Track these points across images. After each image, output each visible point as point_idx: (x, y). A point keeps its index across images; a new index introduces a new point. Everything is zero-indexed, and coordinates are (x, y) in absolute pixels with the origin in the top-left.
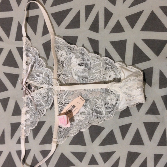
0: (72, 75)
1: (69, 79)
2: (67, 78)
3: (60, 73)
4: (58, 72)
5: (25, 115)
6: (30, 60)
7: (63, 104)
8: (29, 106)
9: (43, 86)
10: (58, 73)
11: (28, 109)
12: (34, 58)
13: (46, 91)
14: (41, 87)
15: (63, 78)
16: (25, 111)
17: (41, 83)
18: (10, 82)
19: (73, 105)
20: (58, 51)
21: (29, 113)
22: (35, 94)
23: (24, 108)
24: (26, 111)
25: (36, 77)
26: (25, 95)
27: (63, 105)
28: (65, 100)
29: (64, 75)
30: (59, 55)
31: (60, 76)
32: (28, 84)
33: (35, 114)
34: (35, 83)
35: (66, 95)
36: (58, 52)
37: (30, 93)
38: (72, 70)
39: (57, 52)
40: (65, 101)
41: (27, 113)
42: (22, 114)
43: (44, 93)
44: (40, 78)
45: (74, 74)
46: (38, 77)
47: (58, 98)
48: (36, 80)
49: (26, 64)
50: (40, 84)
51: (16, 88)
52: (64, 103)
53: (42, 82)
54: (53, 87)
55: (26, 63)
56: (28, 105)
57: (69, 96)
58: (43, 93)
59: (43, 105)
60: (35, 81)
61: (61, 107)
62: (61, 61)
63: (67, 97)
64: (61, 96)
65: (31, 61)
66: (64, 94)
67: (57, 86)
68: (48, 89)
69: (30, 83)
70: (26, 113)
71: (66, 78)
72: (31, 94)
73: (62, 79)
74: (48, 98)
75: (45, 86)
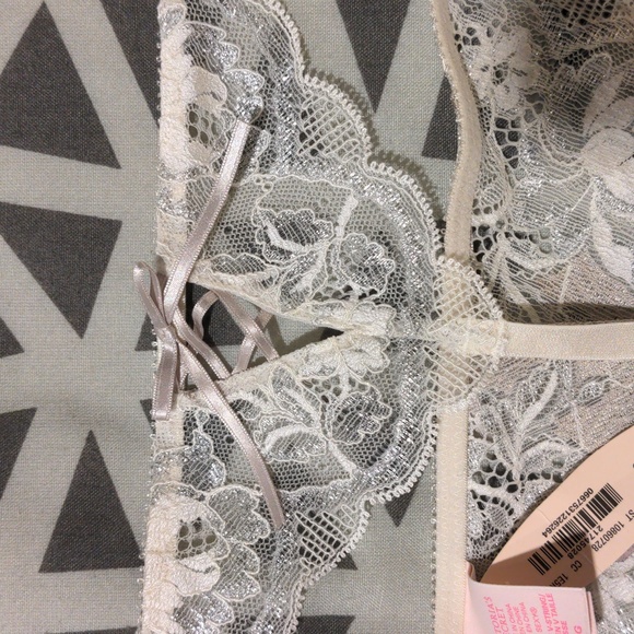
0: (590, 242)
1: (558, 269)
2: (549, 262)
3: (490, 219)
4: (477, 212)
5: (172, 563)
6: (224, 94)
7: (509, 478)
8: (204, 487)
9: (338, 318)
10: (477, 221)
11: (203, 511)
12: (255, 81)
13: (376, 359)
14: (326, 324)
15: (513, 266)
16: (176, 531)
17: (318, 296)
18: (40, 279)
19: (596, 491)
20: (471, 31)
21: (212, 539)
22: (269, 391)
23: (163, 501)
24: (183, 531)
25: (276, 240)
26: (176, 391)
27: (512, 489)
28: (527, 446)
29: (519, 236)
30: (485, 69)
31: (488, 244)
32: (209, 299)
33: (265, 548)
34: (265, 293)
35: (538, 407)
36: (476, 42)
37: (214, 377)
38: (588, 198)
39: (465, 40)
40: (530, 453)
41: (190, 541)
42: (149, 559)
43: (359, 379)
44: (306, 249)
45: (608, 230)
46: (287, 245)
47: (477, 435)
48: (271, 271)
49: (193, 132)
50: (309, 303)
51: (90, 330)
52: (516, 476)
53: (326, 283)
54: (445, 329)
55: (192, 117)
56: (195, 477)
57: (568, 411)
58: (352, 382)
59: (344, 475)
60: (265, 275)
61: (495, 501)
62: (494, 115)
63: (551, 418)
64: (498, 417)
65: (229, 105)
66: (528, 401)
67: (485, 324)
68: (392, 347)
69: (227, 295)
70: (182, 545)
71: (534, 264)
72: (226, 385)
73: (506, 269)
74: (393, 419)
75: (359, 317)
